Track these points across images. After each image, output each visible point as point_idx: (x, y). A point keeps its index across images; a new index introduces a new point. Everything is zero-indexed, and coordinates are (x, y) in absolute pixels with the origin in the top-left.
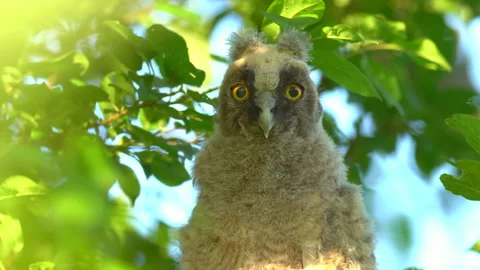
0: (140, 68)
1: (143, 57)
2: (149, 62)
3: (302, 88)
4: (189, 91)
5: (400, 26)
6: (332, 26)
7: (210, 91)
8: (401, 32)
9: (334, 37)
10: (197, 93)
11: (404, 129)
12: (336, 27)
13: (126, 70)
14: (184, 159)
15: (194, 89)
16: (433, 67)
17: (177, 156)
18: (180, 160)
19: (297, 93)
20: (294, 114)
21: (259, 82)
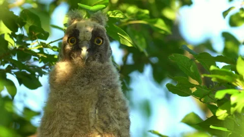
0: (17, 31)
1: (19, 25)
2: (21, 28)
3: (103, 39)
4: (41, 42)
5: (147, 12)
6: (112, 11)
7: (52, 42)
8: (147, 14)
9: (113, 16)
10: (45, 44)
11: (147, 62)
12: (114, 11)
13: (10, 32)
14: (38, 76)
15: (43, 41)
16: (163, 32)
17: (35, 75)
18: (36, 77)
19: (100, 42)
20: (98, 52)
21: (81, 36)
